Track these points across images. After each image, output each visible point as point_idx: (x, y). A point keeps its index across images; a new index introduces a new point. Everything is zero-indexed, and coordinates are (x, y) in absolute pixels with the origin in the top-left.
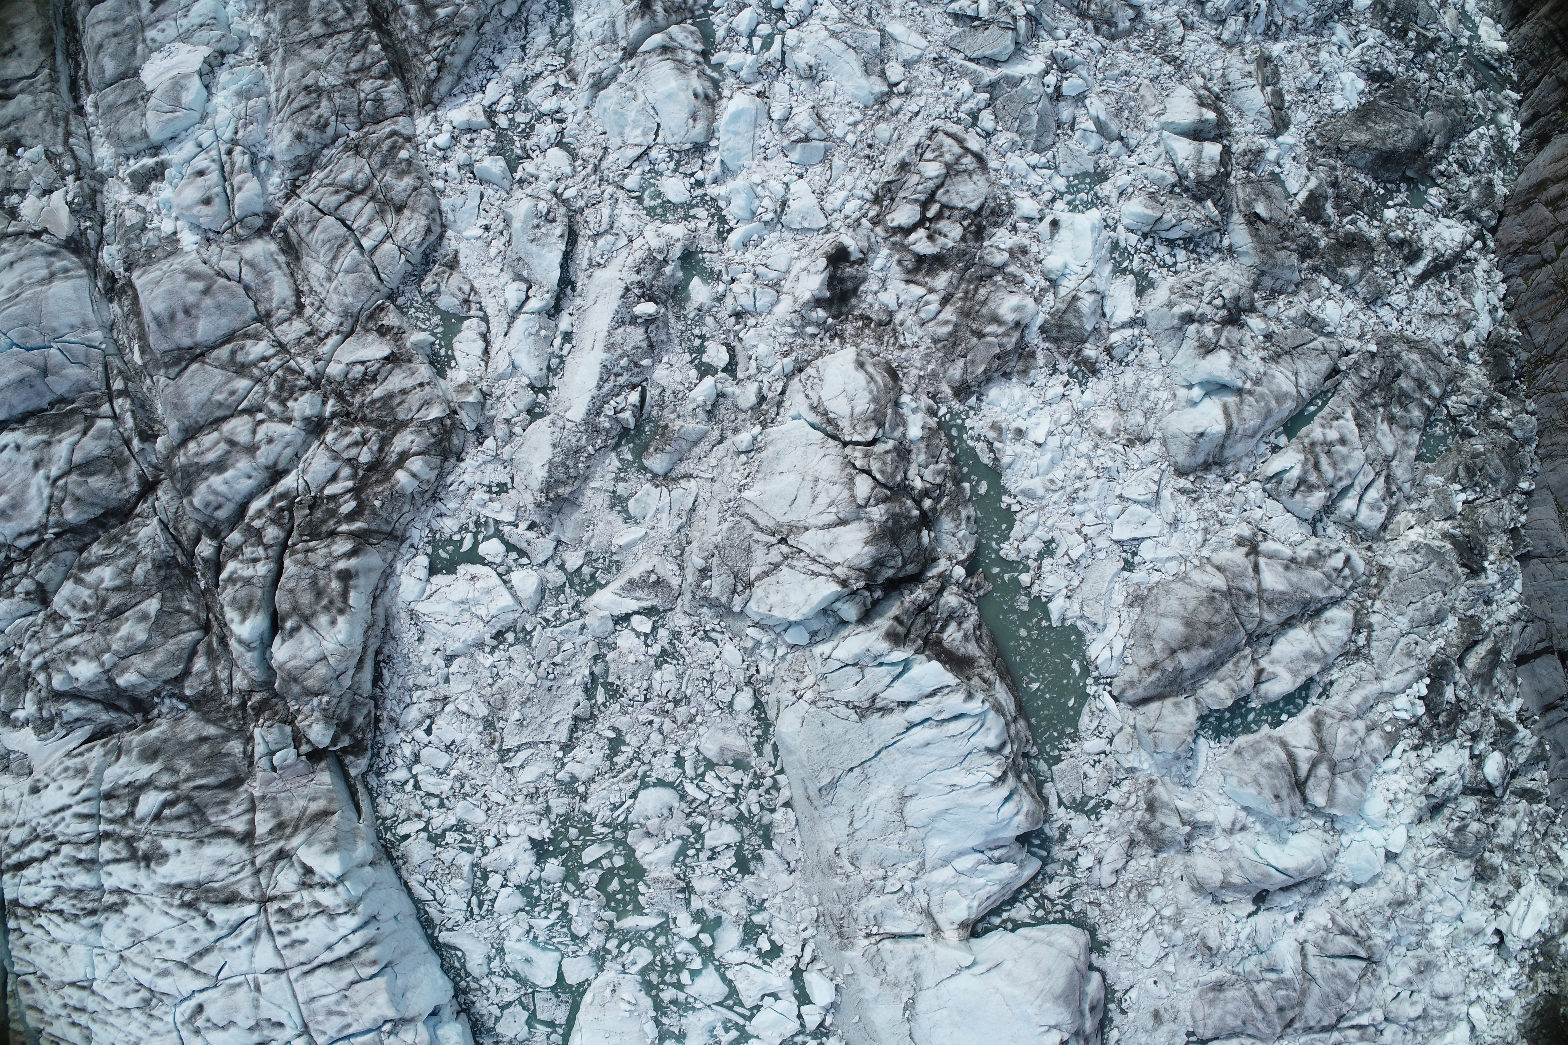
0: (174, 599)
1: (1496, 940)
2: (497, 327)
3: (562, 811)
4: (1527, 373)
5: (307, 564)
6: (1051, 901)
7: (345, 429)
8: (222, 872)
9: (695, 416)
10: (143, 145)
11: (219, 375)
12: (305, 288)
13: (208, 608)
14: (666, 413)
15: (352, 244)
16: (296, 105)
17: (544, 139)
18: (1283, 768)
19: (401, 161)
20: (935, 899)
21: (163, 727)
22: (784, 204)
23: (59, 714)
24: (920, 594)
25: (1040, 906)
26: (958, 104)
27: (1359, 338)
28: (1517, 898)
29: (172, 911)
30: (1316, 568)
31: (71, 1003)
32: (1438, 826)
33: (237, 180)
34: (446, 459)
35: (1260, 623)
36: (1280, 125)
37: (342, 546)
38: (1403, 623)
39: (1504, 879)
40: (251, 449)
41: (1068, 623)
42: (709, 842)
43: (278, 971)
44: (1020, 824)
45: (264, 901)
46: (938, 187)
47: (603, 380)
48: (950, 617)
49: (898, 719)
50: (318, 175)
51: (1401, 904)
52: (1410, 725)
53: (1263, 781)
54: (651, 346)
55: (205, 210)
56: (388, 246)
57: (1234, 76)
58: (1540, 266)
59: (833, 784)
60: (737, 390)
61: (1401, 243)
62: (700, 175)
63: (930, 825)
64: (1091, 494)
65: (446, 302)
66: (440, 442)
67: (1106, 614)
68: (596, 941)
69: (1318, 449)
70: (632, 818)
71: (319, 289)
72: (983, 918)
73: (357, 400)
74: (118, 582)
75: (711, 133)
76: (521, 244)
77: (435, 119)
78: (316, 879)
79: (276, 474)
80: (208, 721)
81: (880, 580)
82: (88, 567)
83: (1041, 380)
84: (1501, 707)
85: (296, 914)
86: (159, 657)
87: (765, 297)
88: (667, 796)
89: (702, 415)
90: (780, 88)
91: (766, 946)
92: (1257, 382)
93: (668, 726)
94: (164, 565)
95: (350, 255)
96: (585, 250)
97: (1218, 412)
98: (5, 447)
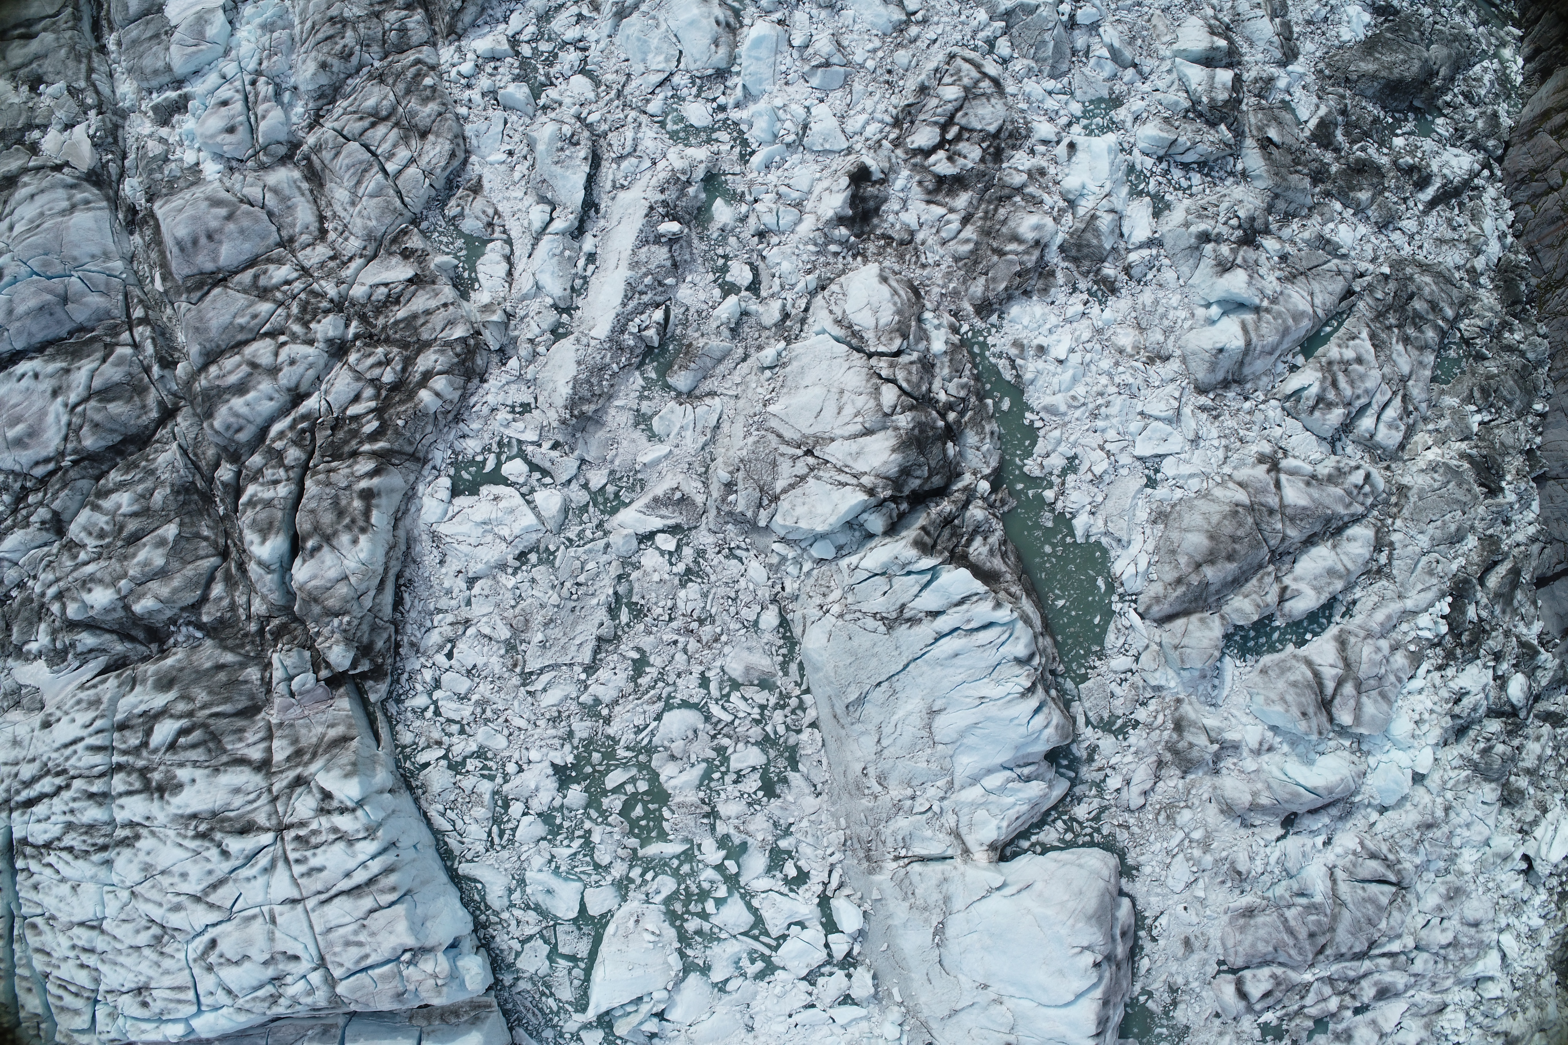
0: (193, 524)
1: (1524, 866)
2: (521, 249)
3: (585, 735)
4: (1537, 298)
5: (328, 484)
6: (1080, 823)
7: (368, 350)
8: (238, 801)
9: (718, 333)
10: (166, 79)
11: (241, 299)
12: (329, 214)
13: (227, 535)
14: (690, 331)
15: (376, 168)
16: (320, 36)
17: (567, 66)
18: (1309, 686)
19: (426, 88)
20: (964, 820)
21: (179, 656)
22: (805, 127)
23: (73, 645)
24: (946, 506)
25: (1069, 829)
26: (975, 32)
27: (1373, 261)
28: (1543, 823)
29: (187, 843)
30: (1336, 485)
31: (80, 943)
32: (1464, 748)
33: (261, 109)
34: (469, 380)
35: (1283, 540)
36: (1289, 55)
37: (365, 466)
38: (1424, 541)
39: (1530, 804)
40: (274, 371)
41: (1093, 539)
42: (734, 765)
43: (294, 901)
44: (1049, 738)
45: (280, 829)
46: (957, 110)
47: (627, 298)
48: (975, 532)
49: (927, 630)
50: (342, 104)
51: (1429, 826)
52: (1434, 645)
53: (1289, 698)
54: (675, 265)
55: (229, 138)
56: (412, 170)
57: (1243, 7)
58: (1546, 193)
59: (861, 700)
60: (761, 309)
61: (1411, 169)
62: (722, 100)
63: (958, 741)
64: (1112, 410)
65: (469, 225)
66: (463, 362)
67: (1130, 530)
68: (618, 870)
69: (1335, 368)
70: (656, 741)
71: (342, 214)
72: (1011, 842)
73: (381, 321)
74: (135, 508)
75: (733, 59)
76: (545, 166)
77: (459, 49)
78: (335, 804)
79: (297, 396)
80: (225, 648)
81: (906, 491)
82: (105, 494)
83: (1061, 298)
84: (1522, 629)
85: (314, 840)
86: (177, 582)
87: (788, 216)
88: (692, 717)
89: (726, 333)
90: (800, 16)
91: (792, 872)
92: (1274, 301)
93: (693, 645)
94: (183, 490)
95: (374, 180)
96: (608, 173)
97: (1237, 329)
98: (23, 376)
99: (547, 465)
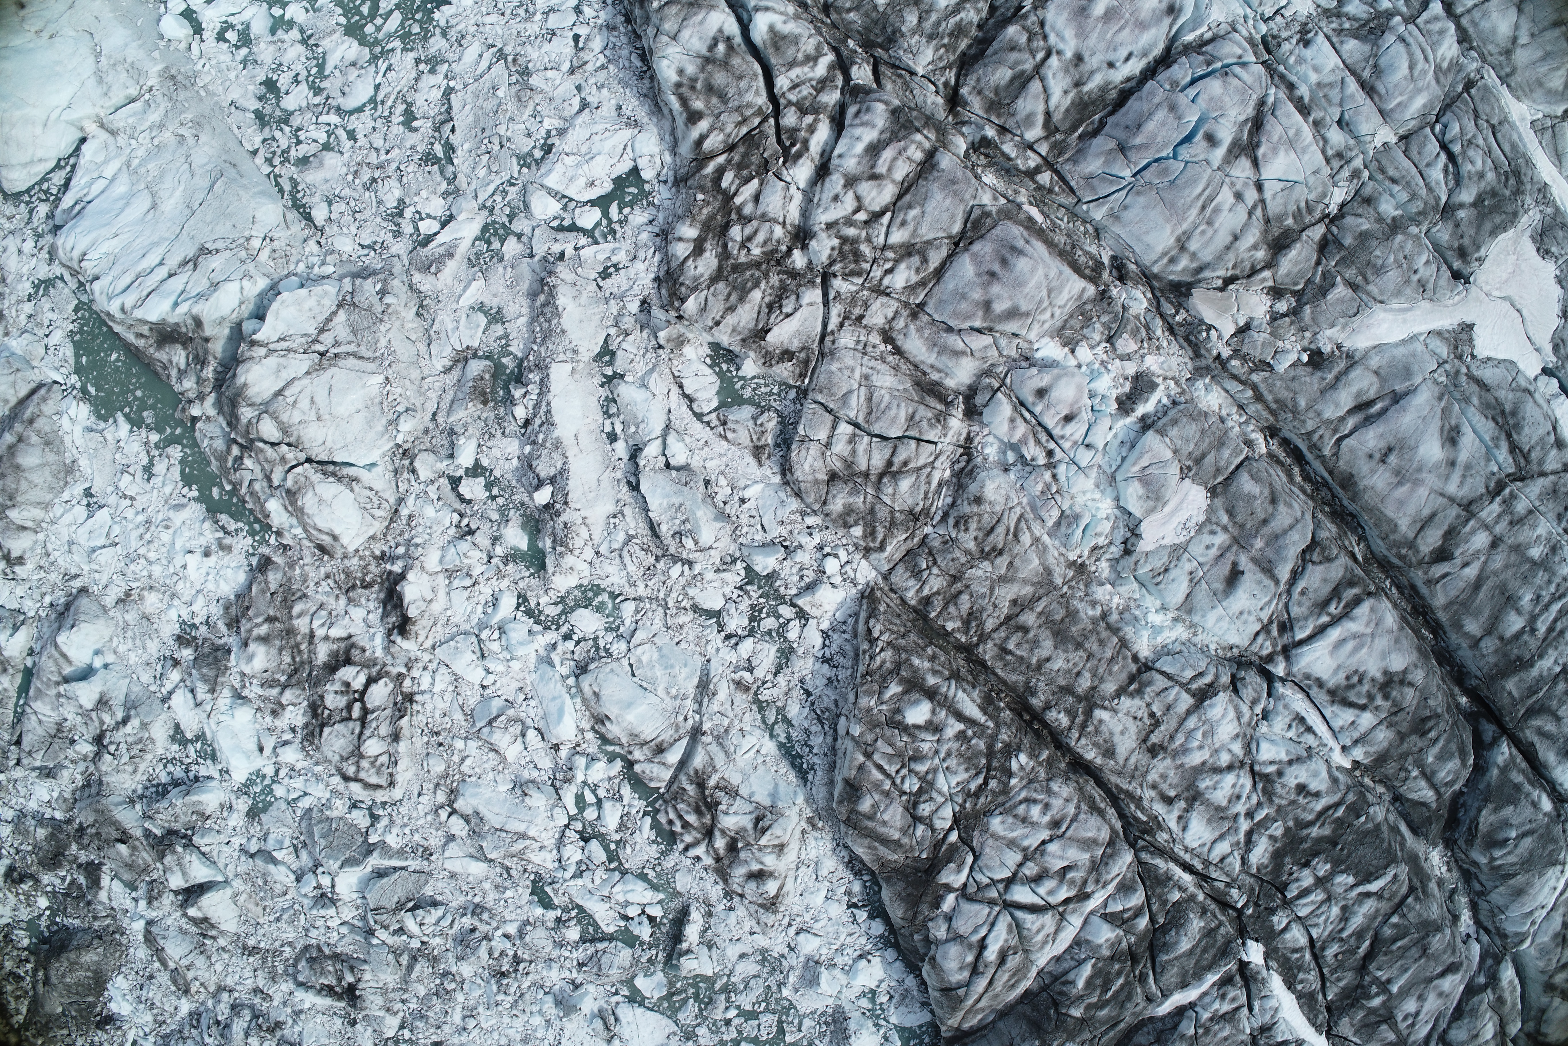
0: (866, 14)
2: (682, 414)
3: (432, 41)
5: (738, 109)
6: (41, 201)
7: (769, 247)
9: (465, 426)
10: (1162, 422)
11: (927, 233)
12: (890, 358)
13: (832, 25)
14: (492, 415)
15: (860, 420)
16: (1001, 530)
17: (735, 612)
19: (856, 523)
20: (111, 147)
22: (481, 654)
24: (209, 373)
33: (1021, 429)
34: (667, 272)
36: (149, 937)
37: (714, 142)
41: (111, 421)
42: (304, 86)
46: (361, 733)
47: (549, 412)
48: (186, 369)
49: (173, 262)
50: (942, 474)
54: (530, 467)
55: (1040, 384)
56: (823, 436)
57: (200, 962)
59: (212, 187)
60: (438, 466)
61: (22, 880)
62: (570, 645)
63: (130, 198)
64: (135, 534)
65: (744, 413)
66: (676, 282)
67: (87, 444)
70: (372, 69)
71: (873, 363)
72: (78, 155)
73: (775, 280)
75: (577, 689)
76: (691, 499)
77: (854, 583)
83: (213, 609)
87: (452, 560)
88: (350, 103)
89: (458, 429)
90: (546, 763)
91: (230, 35)
92: (59, 697)
93: (373, 158)
94: (892, 39)
95: (855, 408)
96: (633, 522)
97: (71, 653)
98: (1127, 59)
99: (561, 236)
